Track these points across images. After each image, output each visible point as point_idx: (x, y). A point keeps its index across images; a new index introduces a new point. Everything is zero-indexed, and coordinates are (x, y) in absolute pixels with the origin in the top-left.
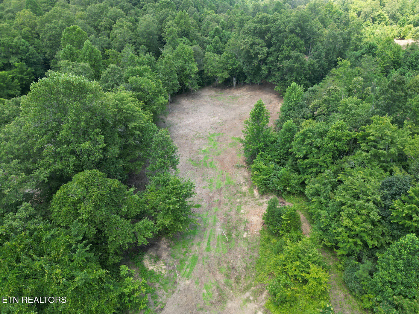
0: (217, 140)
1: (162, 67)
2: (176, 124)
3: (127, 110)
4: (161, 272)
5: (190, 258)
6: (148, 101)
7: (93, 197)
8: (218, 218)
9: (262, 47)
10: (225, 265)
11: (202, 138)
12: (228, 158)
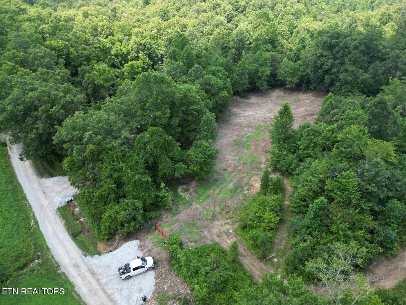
0: (262, 131)
1: (238, 69)
2: (238, 114)
3: (191, 97)
4: (185, 197)
5: (206, 195)
6: (214, 93)
7: (154, 141)
8: (234, 180)
9: (328, 59)
10: (224, 204)
11: (252, 127)
12: (263, 144)
